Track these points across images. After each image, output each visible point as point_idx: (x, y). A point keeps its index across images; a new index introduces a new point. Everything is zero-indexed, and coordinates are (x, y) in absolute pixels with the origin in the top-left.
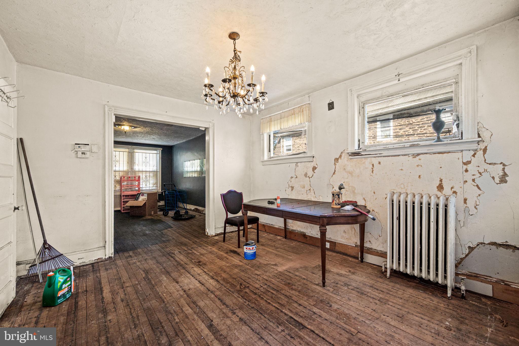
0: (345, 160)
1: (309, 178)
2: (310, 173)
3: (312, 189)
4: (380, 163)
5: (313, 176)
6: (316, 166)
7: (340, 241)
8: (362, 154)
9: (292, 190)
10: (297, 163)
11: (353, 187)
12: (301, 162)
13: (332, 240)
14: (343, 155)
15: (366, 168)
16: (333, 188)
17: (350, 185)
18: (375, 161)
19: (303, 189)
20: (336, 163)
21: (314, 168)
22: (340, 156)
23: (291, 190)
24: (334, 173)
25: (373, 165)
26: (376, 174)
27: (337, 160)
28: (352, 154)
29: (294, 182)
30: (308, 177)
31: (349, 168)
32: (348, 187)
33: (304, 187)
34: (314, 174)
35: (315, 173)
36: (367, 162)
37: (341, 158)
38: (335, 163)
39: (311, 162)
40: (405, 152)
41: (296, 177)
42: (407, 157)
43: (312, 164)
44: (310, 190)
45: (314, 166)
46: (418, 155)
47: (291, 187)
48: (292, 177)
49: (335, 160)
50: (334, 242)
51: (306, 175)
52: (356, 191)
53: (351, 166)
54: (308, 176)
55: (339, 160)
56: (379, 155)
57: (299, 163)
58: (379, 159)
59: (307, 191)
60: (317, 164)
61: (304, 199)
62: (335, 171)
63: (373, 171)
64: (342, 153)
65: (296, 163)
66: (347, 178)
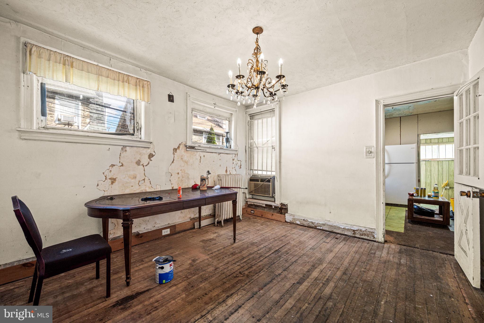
0: (182, 151)
1: (144, 166)
2: (145, 160)
3: (146, 178)
4: (204, 156)
5: (148, 164)
6: (154, 154)
7: (178, 222)
8: (196, 148)
9: (112, 183)
10: (125, 147)
11: (188, 173)
12: (132, 147)
13: (171, 224)
14: (181, 146)
15: (197, 159)
16: (171, 175)
17: (186, 172)
18: (202, 154)
19: (133, 180)
20: (175, 153)
21: (151, 156)
22: (179, 147)
23: (110, 183)
24: (173, 162)
25: (201, 157)
26: (202, 164)
27: (175, 150)
28: (190, 147)
29: (115, 172)
30: (142, 165)
31: (185, 158)
32: (184, 174)
33: (135, 177)
34: (150, 162)
35: (151, 160)
36: (198, 154)
37: (179, 149)
38: (173, 153)
39: (147, 149)
40: (219, 151)
41: (122, 165)
42: (216, 154)
43: (149, 151)
44: (144, 180)
45: (150, 153)
46: (220, 153)
47: (110, 179)
48: (113, 166)
49: (174, 149)
50: (174, 225)
51: (138, 163)
52: (190, 177)
53: (187, 156)
54: (141, 163)
55: (178, 150)
56: (205, 151)
57: (127, 147)
58: (205, 154)
59: (139, 181)
60: (154, 152)
61: (135, 192)
62: (174, 160)
63: (200, 161)
64: (180, 144)
65: (122, 147)
66: (184, 166)
